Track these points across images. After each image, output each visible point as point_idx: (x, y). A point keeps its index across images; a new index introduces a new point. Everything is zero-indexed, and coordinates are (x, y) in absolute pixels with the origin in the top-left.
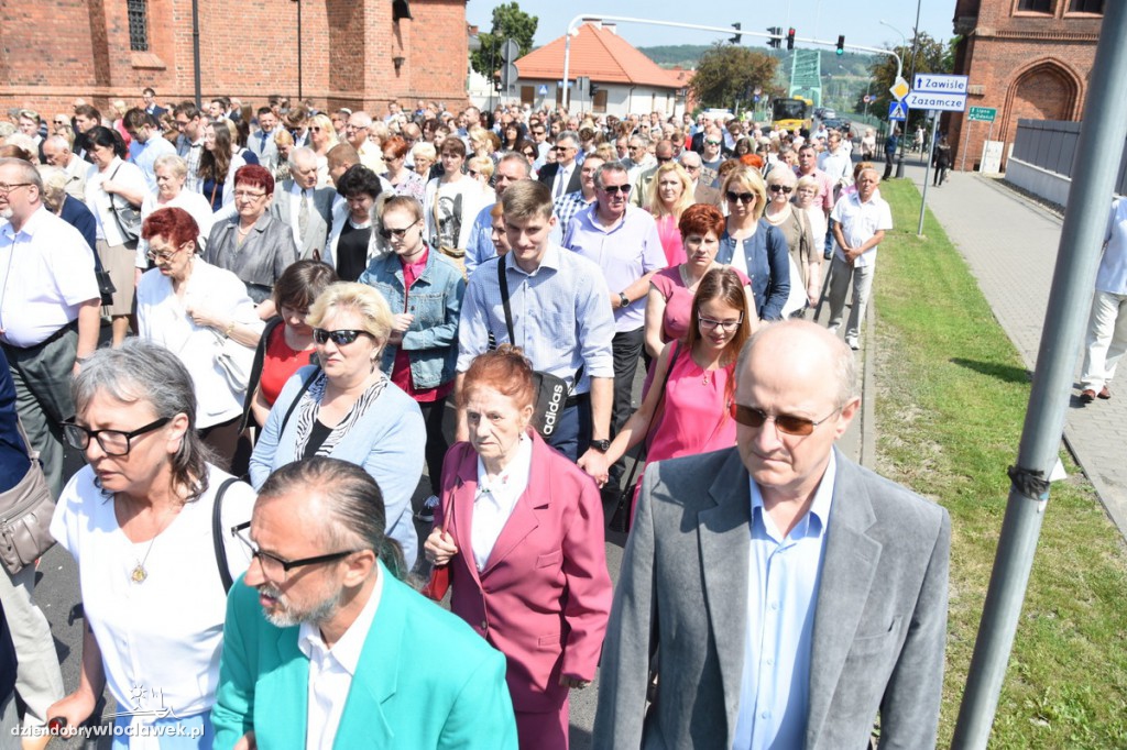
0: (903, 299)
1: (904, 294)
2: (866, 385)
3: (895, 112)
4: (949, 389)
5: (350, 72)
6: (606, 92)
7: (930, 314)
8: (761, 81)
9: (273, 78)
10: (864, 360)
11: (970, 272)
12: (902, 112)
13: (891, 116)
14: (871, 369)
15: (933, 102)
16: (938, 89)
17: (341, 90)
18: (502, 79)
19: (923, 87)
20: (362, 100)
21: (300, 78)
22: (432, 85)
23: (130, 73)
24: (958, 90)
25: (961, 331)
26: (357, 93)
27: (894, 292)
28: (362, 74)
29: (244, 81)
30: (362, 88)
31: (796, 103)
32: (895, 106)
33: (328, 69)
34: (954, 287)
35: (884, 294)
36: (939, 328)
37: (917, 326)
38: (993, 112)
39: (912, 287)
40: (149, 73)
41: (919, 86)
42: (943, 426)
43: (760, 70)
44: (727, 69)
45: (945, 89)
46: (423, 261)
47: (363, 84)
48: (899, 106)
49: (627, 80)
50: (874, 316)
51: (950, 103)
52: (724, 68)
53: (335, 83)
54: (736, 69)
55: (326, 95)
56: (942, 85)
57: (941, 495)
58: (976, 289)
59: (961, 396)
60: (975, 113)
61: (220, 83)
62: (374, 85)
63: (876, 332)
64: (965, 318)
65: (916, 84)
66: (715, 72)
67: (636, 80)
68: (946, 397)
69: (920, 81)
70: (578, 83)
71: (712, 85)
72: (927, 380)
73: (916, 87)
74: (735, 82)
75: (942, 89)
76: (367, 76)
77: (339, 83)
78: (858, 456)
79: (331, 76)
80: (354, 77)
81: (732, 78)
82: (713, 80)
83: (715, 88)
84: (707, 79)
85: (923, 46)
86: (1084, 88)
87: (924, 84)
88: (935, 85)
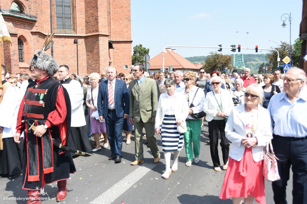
5: (94, 67)
8: (227, 64)
12: (288, 68)
13: (284, 69)
23: (18, 69)
28: (99, 68)
31: (241, 71)
32: (285, 65)
33: (86, 66)
40: (24, 69)
43: (227, 61)
44: (216, 61)
47: (100, 71)
48: (287, 65)
49: (182, 68)
52: (215, 61)
53: (89, 71)
54: (219, 61)
66: (212, 63)
67: (185, 67)
71: (211, 67)
74: (219, 65)
76: (101, 68)
79: (87, 69)
80: (96, 69)
81: (218, 64)
82: (211, 65)
83: (212, 68)
84: (209, 65)
85: (285, 47)
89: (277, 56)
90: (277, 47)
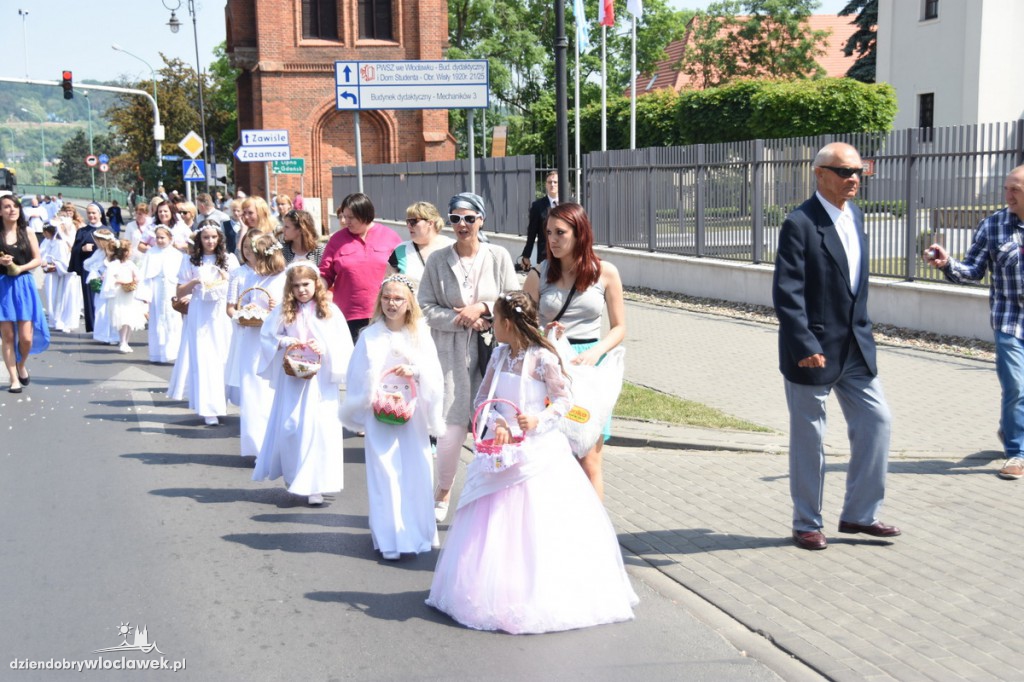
12: (199, 171)
13: (186, 177)
15: (262, 155)
16: (264, 143)
19: (251, 142)
24: (281, 142)
32: (190, 163)
38: (300, 163)
41: (247, 141)
45: (270, 143)
48: (193, 164)
51: (277, 155)
56: (267, 139)
60: (279, 166)
65: (244, 139)
69: (247, 137)
73: (244, 142)
75: (267, 143)
85: (180, 79)
86: (396, 126)
87: (250, 139)
88: (261, 139)
89: (151, 114)
90: (147, 79)
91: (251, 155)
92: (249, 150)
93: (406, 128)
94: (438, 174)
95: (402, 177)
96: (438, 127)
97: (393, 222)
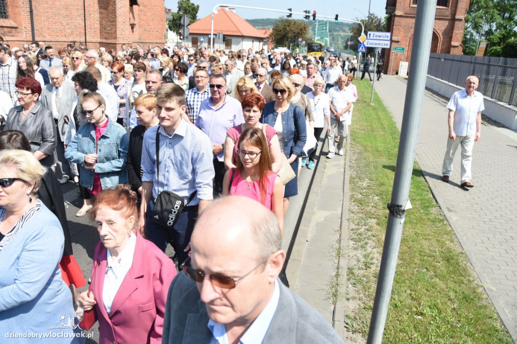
0: (363, 132)
1: (363, 130)
2: (346, 171)
3: (360, 49)
4: (383, 172)
5: (110, 30)
6: (231, 40)
7: (375, 138)
8: (302, 35)
9: (72, 33)
10: (345, 160)
11: (393, 119)
12: (364, 49)
13: (359, 50)
14: (348, 163)
15: (376, 44)
16: (378, 38)
17: (106, 39)
18: (182, 34)
19: (371, 37)
20: (116, 44)
21: (85, 33)
22: (149, 37)
24: (386, 39)
25: (388, 146)
26: (113, 40)
27: (359, 129)
28: (115, 32)
29: (58, 34)
30: (115, 38)
31: (317, 45)
32: (360, 46)
33: (99, 29)
34: (386, 126)
35: (355, 130)
36: (379, 145)
37: (369, 144)
38: (403, 49)
39: (367, 126)
40: (9, 29)
42: (380, 188)
43: (301, 30)
45: (381, 38)
46: (105, 126)
47: (116, 36)
48: (362, 46)
49: (240, 34)
50: (350, 140)
51: (383, 45)
52: (285, 29)
53: (103, 36)
54: (290, 29)
55: (98, 41)
56: (380, 36)
57: (378, 219)
58: (395, 127)
59: (387, 175)
60: (396, 49)
61: (46, 35)
62: (121, 36)
63: (351, 147)
64: (390, 140)
66: (281, 31)
67: (245, 34)
68: (381, 175)
69: (370, 34)
70: (218, 36)
71: (279, 37)
72: (373, 168)
73: (368, 37)
74: (290, 35)
75: (379, 38)
76: (118, 32)
77: (104, 35)
78: (341, 203)
79: (100, 32)
80: (112, 33)
81: (288, 33)
82: (280, 34)
83: (281, 38)
84: (277, 34)
85: (373, 19)
86: (442, 39)
87: (371, 36)
88: (377, 36)
89: (361, 29)
90: (362, 19)
91: (371, 44)
92: (370, 41)
93: (445, 40)
94: (461, 61)
95: (443, 60)
96: (457, 41)
97: (434, 78)
